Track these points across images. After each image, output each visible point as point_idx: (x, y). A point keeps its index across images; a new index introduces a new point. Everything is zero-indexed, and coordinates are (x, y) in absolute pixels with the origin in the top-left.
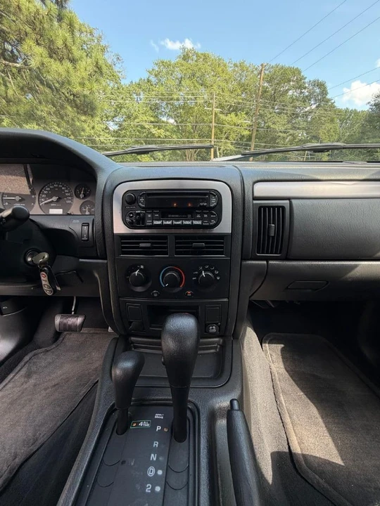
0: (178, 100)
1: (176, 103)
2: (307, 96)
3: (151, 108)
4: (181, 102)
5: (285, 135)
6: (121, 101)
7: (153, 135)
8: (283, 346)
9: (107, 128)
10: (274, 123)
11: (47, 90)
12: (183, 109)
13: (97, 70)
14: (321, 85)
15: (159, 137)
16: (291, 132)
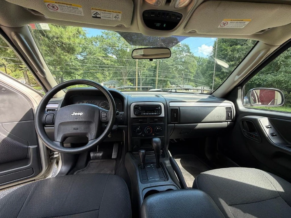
0: (118, 47)
1: (117, 48)
2: (181, 50)
3: (103, 49)
4: (120, 48)
5: (173, 67)
6: (87, 45)
7: (104, 63)
8: (180, 159)
9: (77, 58)
10: (167, 61)
11: (46, 39)
12: (121, 51)
13: (78, 33)
14: (187, 46)
15: (108, 64)
16: (176, 65)
